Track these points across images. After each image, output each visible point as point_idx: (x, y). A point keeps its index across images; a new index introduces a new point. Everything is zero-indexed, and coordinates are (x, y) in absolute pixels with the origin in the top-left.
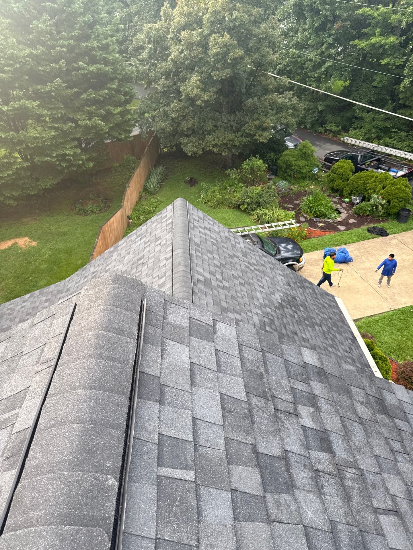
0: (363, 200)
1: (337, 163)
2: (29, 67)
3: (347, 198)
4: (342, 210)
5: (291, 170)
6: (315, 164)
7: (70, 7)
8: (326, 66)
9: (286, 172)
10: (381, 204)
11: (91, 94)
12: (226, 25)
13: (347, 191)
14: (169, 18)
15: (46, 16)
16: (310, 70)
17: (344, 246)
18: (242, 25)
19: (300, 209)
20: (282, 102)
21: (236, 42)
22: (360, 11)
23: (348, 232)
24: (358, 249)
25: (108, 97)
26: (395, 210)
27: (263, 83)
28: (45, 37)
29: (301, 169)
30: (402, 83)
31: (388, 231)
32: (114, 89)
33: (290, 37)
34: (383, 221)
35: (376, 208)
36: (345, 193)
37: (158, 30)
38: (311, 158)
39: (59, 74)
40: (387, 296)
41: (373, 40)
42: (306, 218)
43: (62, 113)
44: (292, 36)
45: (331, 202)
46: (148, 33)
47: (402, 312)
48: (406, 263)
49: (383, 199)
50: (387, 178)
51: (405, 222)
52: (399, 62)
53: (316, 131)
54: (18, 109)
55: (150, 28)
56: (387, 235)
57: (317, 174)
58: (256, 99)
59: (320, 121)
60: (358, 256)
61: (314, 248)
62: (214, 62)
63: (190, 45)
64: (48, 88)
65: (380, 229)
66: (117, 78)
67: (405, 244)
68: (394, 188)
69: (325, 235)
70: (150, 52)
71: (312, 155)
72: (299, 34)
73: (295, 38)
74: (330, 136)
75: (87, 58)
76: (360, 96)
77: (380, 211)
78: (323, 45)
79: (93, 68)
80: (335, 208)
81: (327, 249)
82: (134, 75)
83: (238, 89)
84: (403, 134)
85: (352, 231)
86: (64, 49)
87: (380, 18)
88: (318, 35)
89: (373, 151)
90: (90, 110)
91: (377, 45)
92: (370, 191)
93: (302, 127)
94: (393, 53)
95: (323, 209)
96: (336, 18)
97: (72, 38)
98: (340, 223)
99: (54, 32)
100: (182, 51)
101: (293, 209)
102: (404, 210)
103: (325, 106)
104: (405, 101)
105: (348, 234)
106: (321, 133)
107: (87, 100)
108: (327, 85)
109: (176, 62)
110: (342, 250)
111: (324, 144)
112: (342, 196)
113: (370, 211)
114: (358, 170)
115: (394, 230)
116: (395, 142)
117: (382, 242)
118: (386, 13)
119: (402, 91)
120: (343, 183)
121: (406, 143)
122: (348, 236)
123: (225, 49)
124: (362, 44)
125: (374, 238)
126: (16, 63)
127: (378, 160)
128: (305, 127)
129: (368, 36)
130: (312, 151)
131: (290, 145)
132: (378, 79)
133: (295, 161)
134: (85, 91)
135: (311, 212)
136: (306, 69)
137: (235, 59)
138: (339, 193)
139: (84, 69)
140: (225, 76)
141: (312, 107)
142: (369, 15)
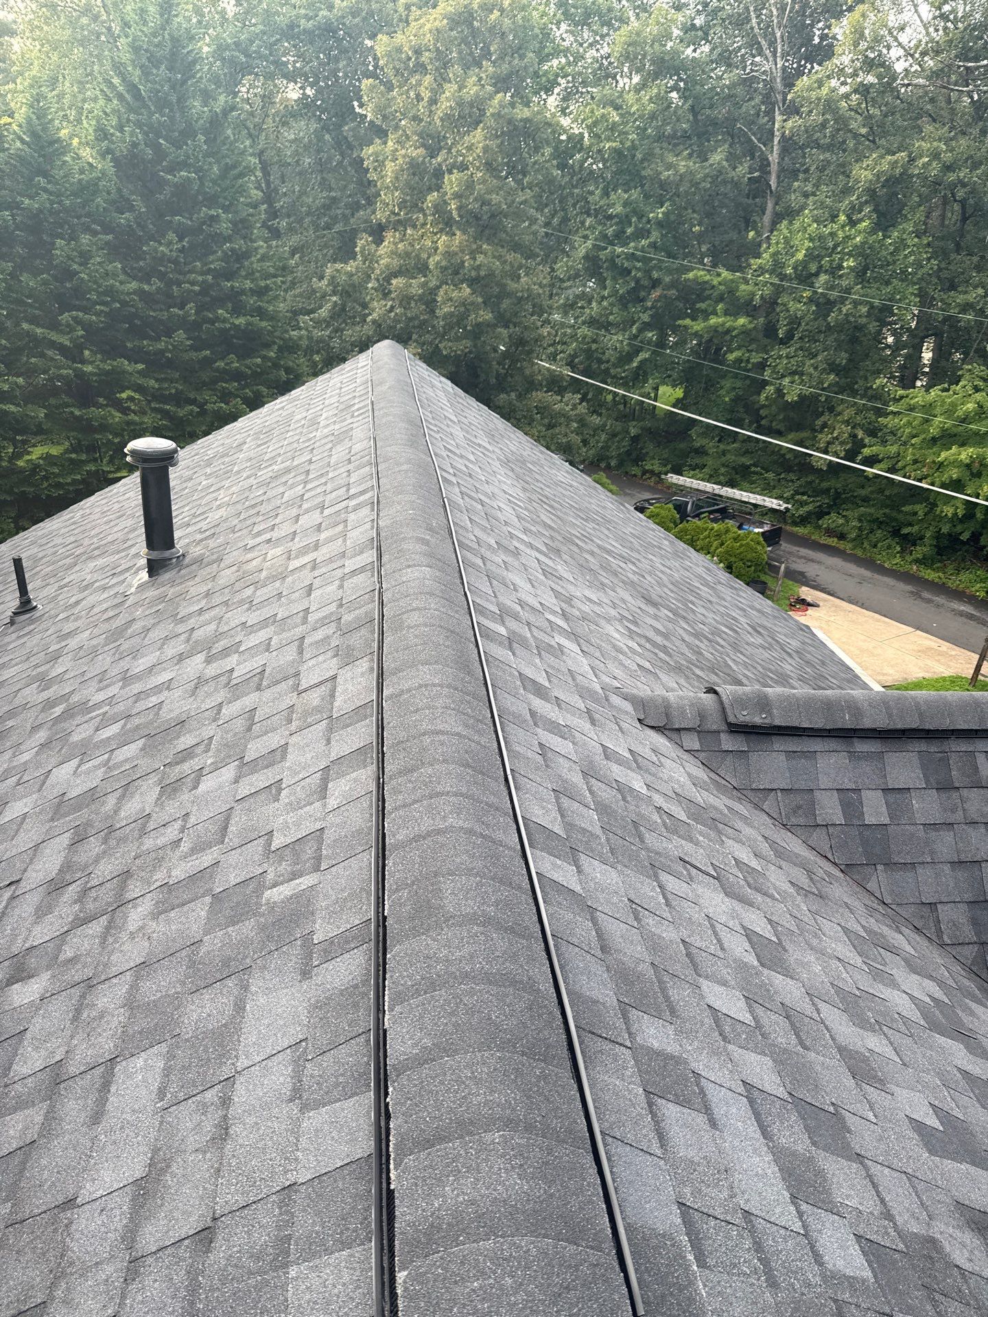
2: (133, 310)
7: (210, 226)
8: (639, 358)
11: (232, 362)
12: (465, 274)
14: (370, 258)
15: (171, 236)
16: (614, 365)
18: (491, 274)
20: (561, 409)
21: (480, 300)
22: (691, 275)
25: (259, 370)
27: (527, 372)
28: (166, 267)
30: (763, 392)
32: (270, 359)
33: (580, 308)
37: (351, 275)
39: (183, 323)
41: (713, 321)
43: (177, 389)
44: (582, 307)
46: (333, 277)
52: (756, 358)
53: (627, 473)
54: (108, 373)
55: (337, 271)
58: (513, 395)
59: (634, 456)
62: (444, 327)
63: (406, 300)
64: (161, 345)
66: (275, 343)
68: (738, 543)
70: (334, 308)
72: (594, 304)
73: (587, 310)
74: (652, 482)
75: (230, 305)
78: (634, 323)
79: (241, 321)
82: (304, 343)
83: (483, 377)
84: (770, 475)
86: (197, 288)
87: (723, 288)
88: (625, 307)
89: (715, 495)
90: (227, 388)
91: (720, 329)
93: (603, 465)
94: (747, 344)
96: (655, 283)
97: (209, 271)
99: (182, 260)
100: (392, 308)
102: (757, 582)
103: (642, 429)
104: (771, 422)
106: (635, 475)
107: (225, 371)
108: (643, 390)
109: (380, 325)
111: (639, 493)
118: (732, 281)
119: (763, 406)
121: (777, 492)
123: (462, 309)
124: (698, 326)
126: (114, 301)
127: (723, 511)
128: (608, 466)
129: (706, 315)
132: (728, 385)
134: (222, 359)
136: (608, 362)
137: (478, 325)
139: (224, 321)
140: (462, 351)
141: (619, 429)
142: (706, 282)
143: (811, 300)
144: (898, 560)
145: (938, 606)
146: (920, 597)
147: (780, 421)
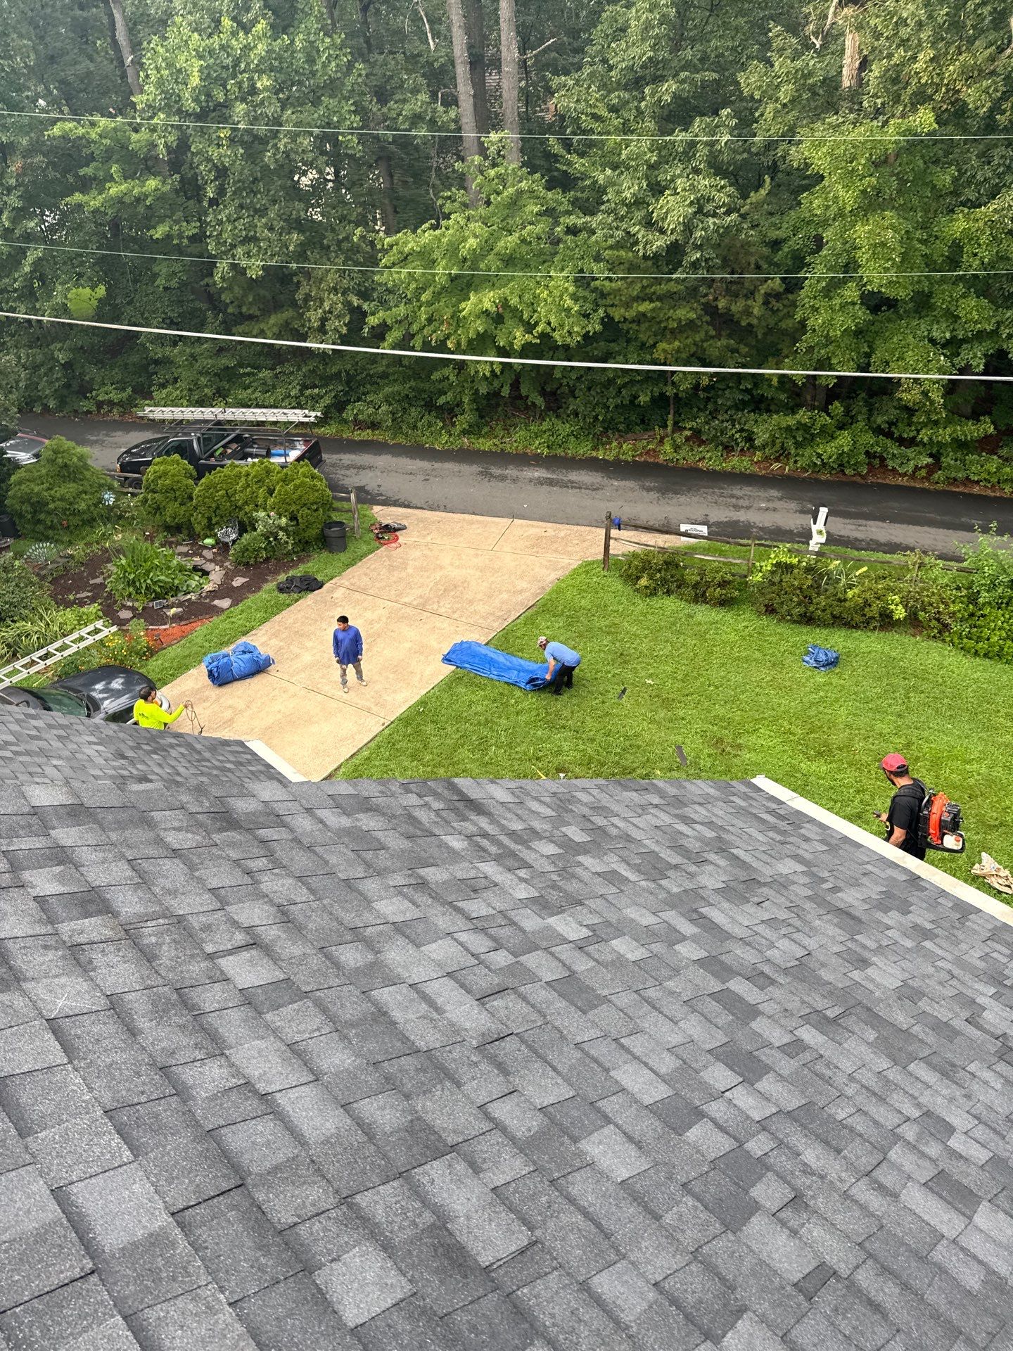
0: (243, 529)
1: (151, 469)
3: (207, 537)
4: (209, 567)
5: (49, 513)
6: (101, 486)
8: (30, 259)
9: (39, 521)
10: (281, 528)
13: (199, 523)
17: (244, 639)
19: (110, 594)
22: (56, 131)
23: (240, 607)
24: (275, 635)
26: (314, 532)
29: (71, 504)
30: (215, 271)
31: (319, 578)
34: (300, 560)
35: (276, 539)
36: (198, 528)
38: (88, 474)
40: (368, 704)
41: (114, 190)
42: (133, 609)
45: (178, 556)
47: (404, 720)
48: (377, 626)
49: (280, 516)
50: (268, 472)
51: (343, 548)
52: (191, 230)
53: (76, 411)
56: (320, 585)
57: (115, 506)
59: (76, 387)
60: (281, 648)
61: (181, 668)
65: (301, 578)
67: (362, 591)
68: (291, 486)
69: (193, 630)
71: (86, 467)
74: (115, 414)
76: (142, 314)
77: (287, 543)
80: (189, 566)
81: (208, 659)
84: (265, 374)
85: (248, 602)
87: (107, 142)
89: (219, 423)
91: (127, 200)
92: (247, 509)
93: (38, 409)
94: (169, 213)
95: (162, 578)
98: (215, 594)
101: (93, 600)
102: (330, 524)
103: (71, 350)
104: (240, 307)
105: (242, 611)
106: (89, 412)
108: (53, 302)
110: (242, 648)
111: (107, 435)
112: (194, 537)
113: (265, 549)
114: (202, 471)
115: (329, 571)
116: (258, 394)
117: (315, 602)
118: (116, 130)
119: (223, 288)
120: (183, 508)
121: (280, 392)
122: (244, 615)
124: (94, 201)
125: (297, 601)
127: (238, 439)
128: (46, 409)
129: (98, 183)
130: (81, 458)
131: (24, 457)
132: (164, 271)
133: (49, 489)
135: (138, 591)
138: (186, 532)
141: (39, 358)
142: (80, 138)
143: (232, 140)
144: (445, 437)
145: (514, 481)
146: (492, 476)
147: (250, 303)
